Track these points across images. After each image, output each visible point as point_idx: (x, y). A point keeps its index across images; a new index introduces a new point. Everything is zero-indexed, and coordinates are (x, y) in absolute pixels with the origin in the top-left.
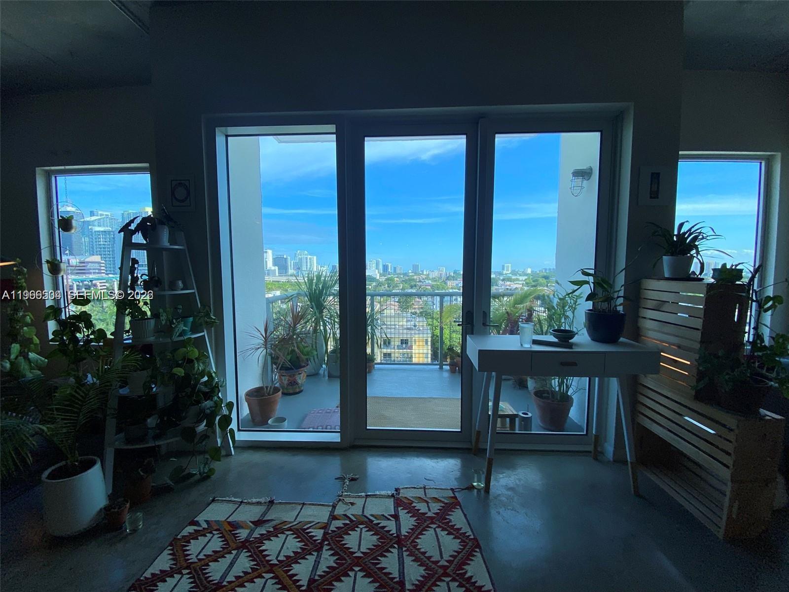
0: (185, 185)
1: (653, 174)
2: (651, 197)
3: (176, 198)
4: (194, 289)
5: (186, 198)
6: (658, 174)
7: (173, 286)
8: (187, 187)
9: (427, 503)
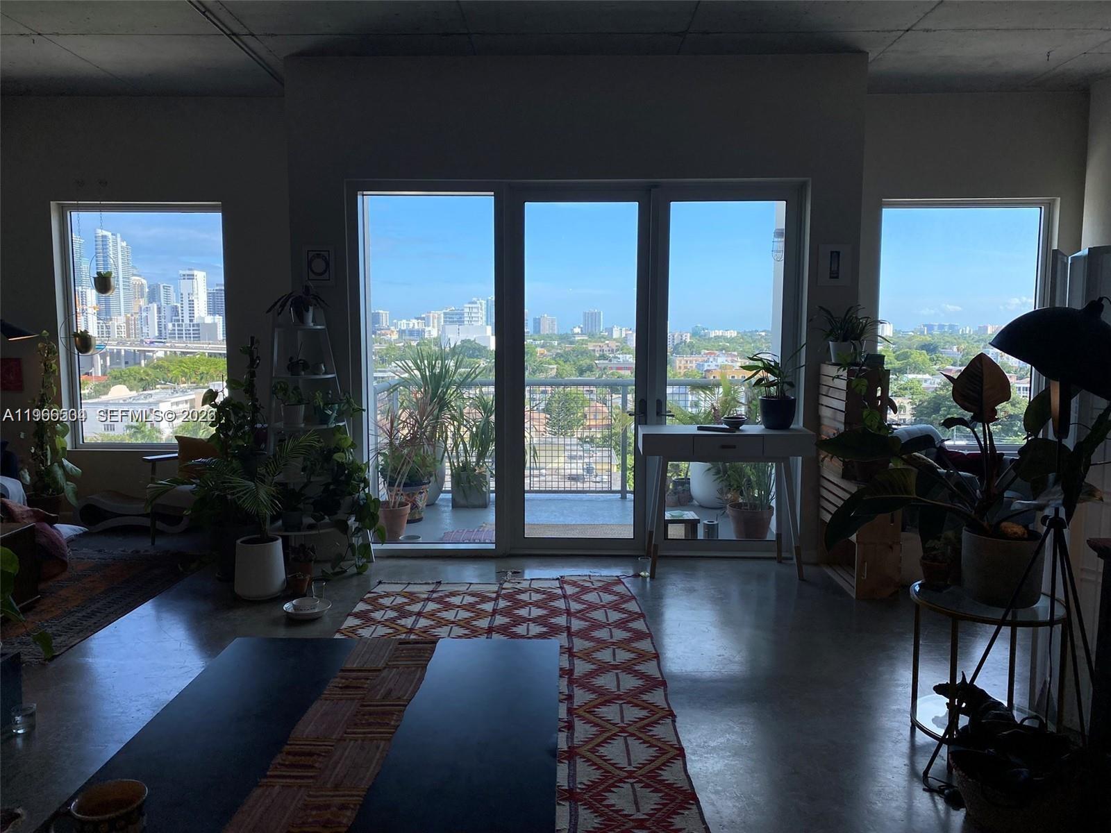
0: (324, 256)
1: (832, 252)
2: (831, 277)
3: (312, 271)
4: (334, 373)
5: (325, 271)
6: (838, 253)
7: (316, 370)
8: (326, 258)
9: (592, 582)
